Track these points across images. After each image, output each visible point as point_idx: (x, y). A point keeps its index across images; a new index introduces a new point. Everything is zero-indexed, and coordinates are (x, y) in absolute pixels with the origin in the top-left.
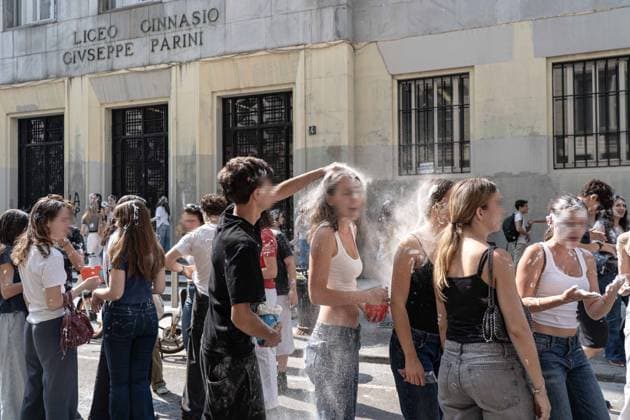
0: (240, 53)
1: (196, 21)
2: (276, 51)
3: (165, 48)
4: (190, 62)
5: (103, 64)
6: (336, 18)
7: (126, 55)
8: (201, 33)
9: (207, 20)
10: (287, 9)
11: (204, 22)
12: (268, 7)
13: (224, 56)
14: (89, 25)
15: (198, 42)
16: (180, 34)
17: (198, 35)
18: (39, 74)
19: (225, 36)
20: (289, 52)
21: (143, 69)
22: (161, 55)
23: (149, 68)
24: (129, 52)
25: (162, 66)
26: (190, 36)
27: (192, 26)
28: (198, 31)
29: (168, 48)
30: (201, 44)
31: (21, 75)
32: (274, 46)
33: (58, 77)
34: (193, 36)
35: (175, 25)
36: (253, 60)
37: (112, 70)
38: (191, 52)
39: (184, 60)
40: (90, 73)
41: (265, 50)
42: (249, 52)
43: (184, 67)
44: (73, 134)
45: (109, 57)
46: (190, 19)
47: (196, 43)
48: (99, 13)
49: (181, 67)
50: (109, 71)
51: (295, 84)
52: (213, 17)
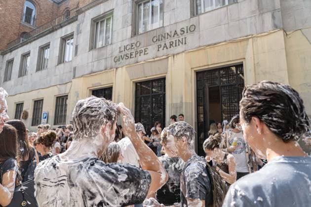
0: (209, 45)
1: (182, 33)
2: (233, 41)
3: (165, 48)
4: (179, 53)
5: (133, 60)
6: (273, 17)
7: (145, 54)
8: (185, 38)
9: (189, 31)
10: (239, 18)
11: (187, 32)
12: (226, 18)
13: (199, 48)
14: (126, 43)
15: (184, 43)
16: (174, 40)
17: (184, 40)
18: (102, 68)
19: (199, 38)
20: (241, 41)
21: (153, 60)
22: (163, 52)
23: (156, 59)
24: (146, 53)
25: (164, 57)
26: (179, 41)
27: (180, 35)
28: (184, 37)
29: (167, 48)
30: (185, 43)
31: (95, 69)
32: (231, 38)
33: (111, 68)
34: (181, 40)
35: (170, 36)
36: (217, 48)
37: (137, 62)
38: (180, 48)
39: (176, 53)
40: (126, 65)
41: (225, 41)
42: (215, 44)
43: (175, 56)
44: (117, 95)
45: (136, 56)
46: (179, 32)
47: (182, 43)
48: (132, 37)
49: (174, 56)
50: (135, 63)
51: (244, 58)
52: (192, 29)
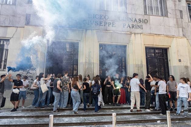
0: (156, 34)
1: (140, 21)
2: (167, 36)
3: (129, 27)
4: (138, 34)
5: (102, 27)
6: (183, 31)
7: (113, 26)
8: (142, 25)
9: (144, 22)
10: (169, 25)
11: (143, 22)
12: (163, 22)
13: (150, 34)
15: (141, 28)
16: (135, 24)
17: (141, 26)
19: (150, 28)
20: (171, 37)
21: (120, 32)
22: (127, 29)
23: (122, 32)
24: (114, 26)
25: (128, 33)
26: (138, 26)
27: (138, 23)
28: (141, 25)
29: (130, 28)
30: (142, 29)
32: (166, 34)
33: (80, 28)
34: (139, 26)
35: (132, 21)
36: (160, 37)
37: (106, 30)
38: (138, 31)
39: (136, 32)
40: (96, 30)
41: (163, 35)
42: (159, 35)
43: (136, 35)
45: (105, 26)
46: (138, 21)
47: (140, 28)
48: (100, 10)
49: (135, 34)
50: (105, 30)
51: (170, 46)
52: (146, 22)
